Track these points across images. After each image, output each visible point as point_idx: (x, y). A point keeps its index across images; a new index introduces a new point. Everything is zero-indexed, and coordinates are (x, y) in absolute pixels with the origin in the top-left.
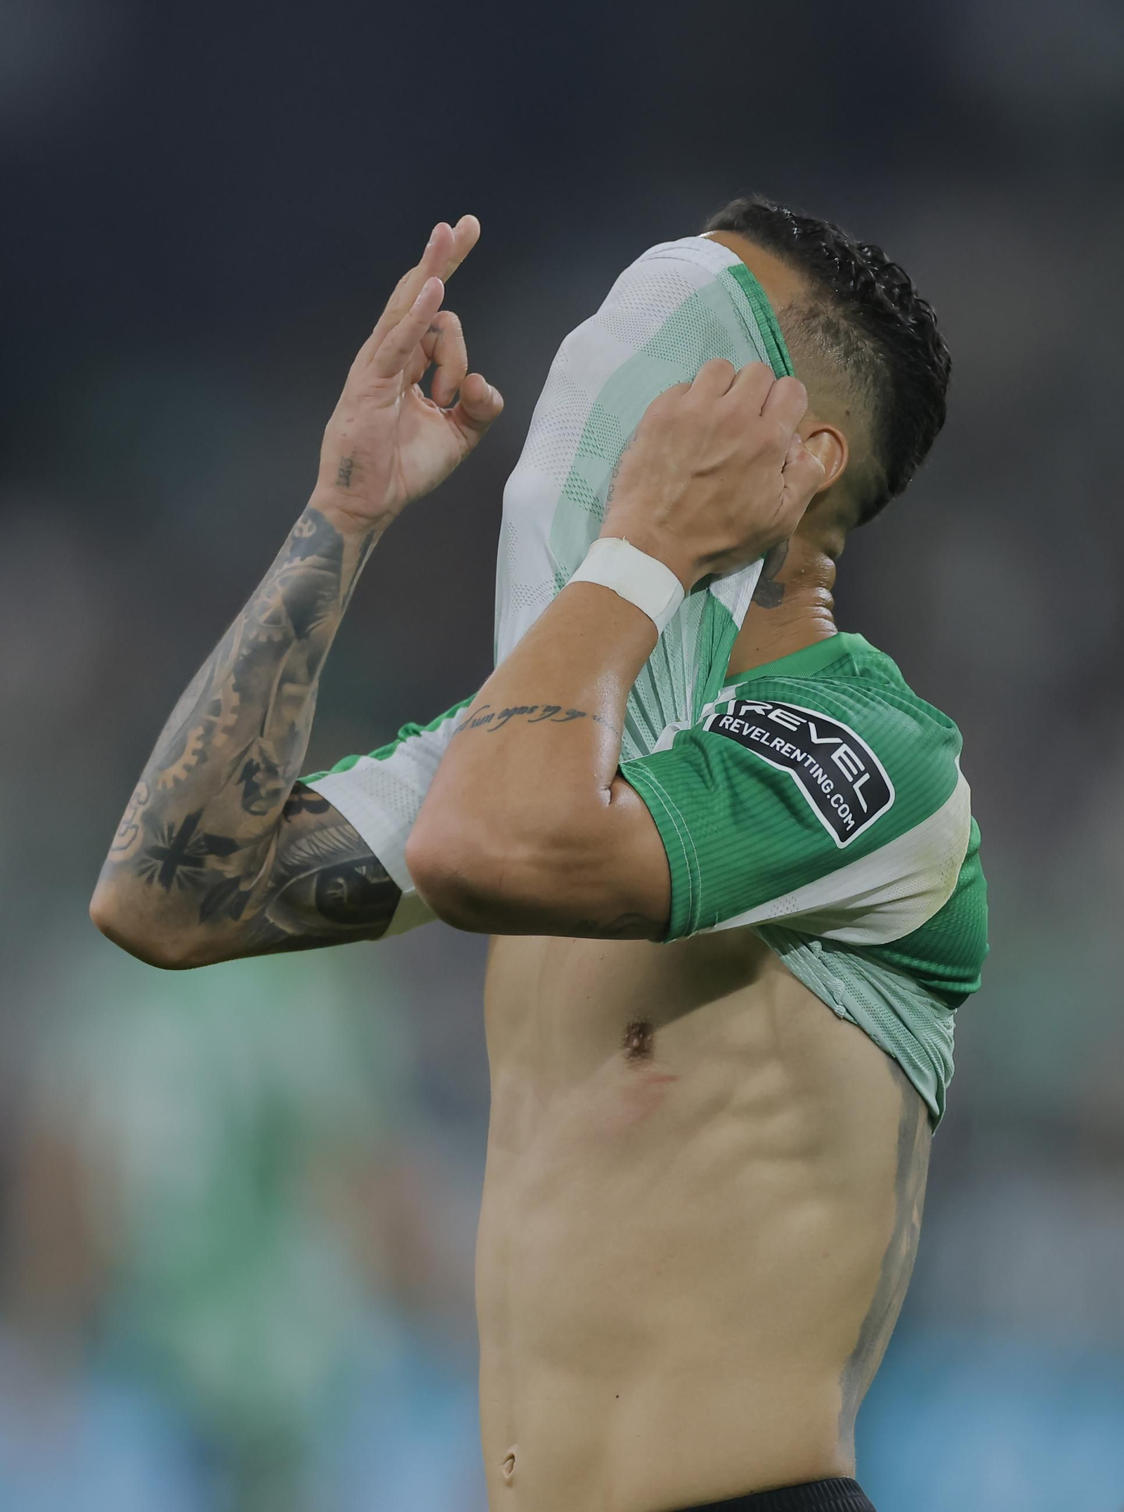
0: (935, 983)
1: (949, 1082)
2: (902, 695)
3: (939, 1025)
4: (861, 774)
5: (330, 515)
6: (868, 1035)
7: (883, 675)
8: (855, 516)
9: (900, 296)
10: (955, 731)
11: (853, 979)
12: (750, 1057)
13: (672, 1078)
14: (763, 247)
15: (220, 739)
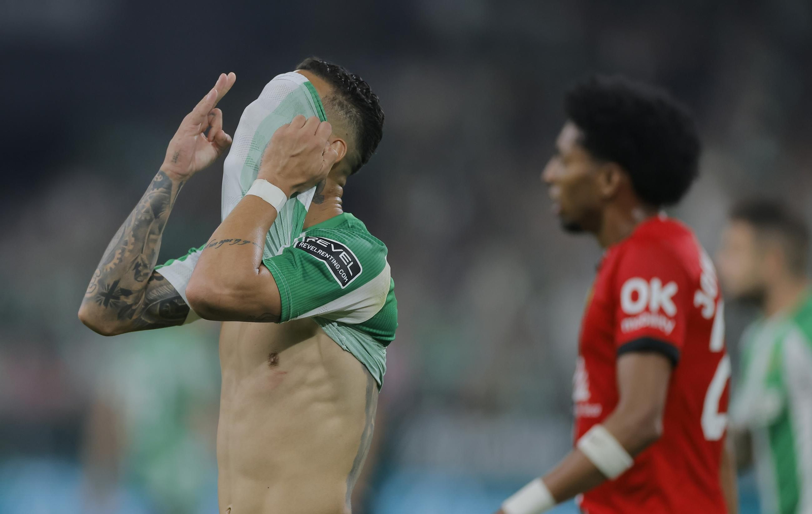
0: (378, 337)
1: (385, 373)
2: (366, 234)
3: (380, 352)
4: (350, 262)
5: (168, 173)
6: (355, 356)
7: (359, 227)
8: (350, 172)
9: (366, 92)
10: (385, 247)
11: (349, 336)
12: (312, 365)
13: (285, 373)
14: (317, 75)
15: (127, 254)
